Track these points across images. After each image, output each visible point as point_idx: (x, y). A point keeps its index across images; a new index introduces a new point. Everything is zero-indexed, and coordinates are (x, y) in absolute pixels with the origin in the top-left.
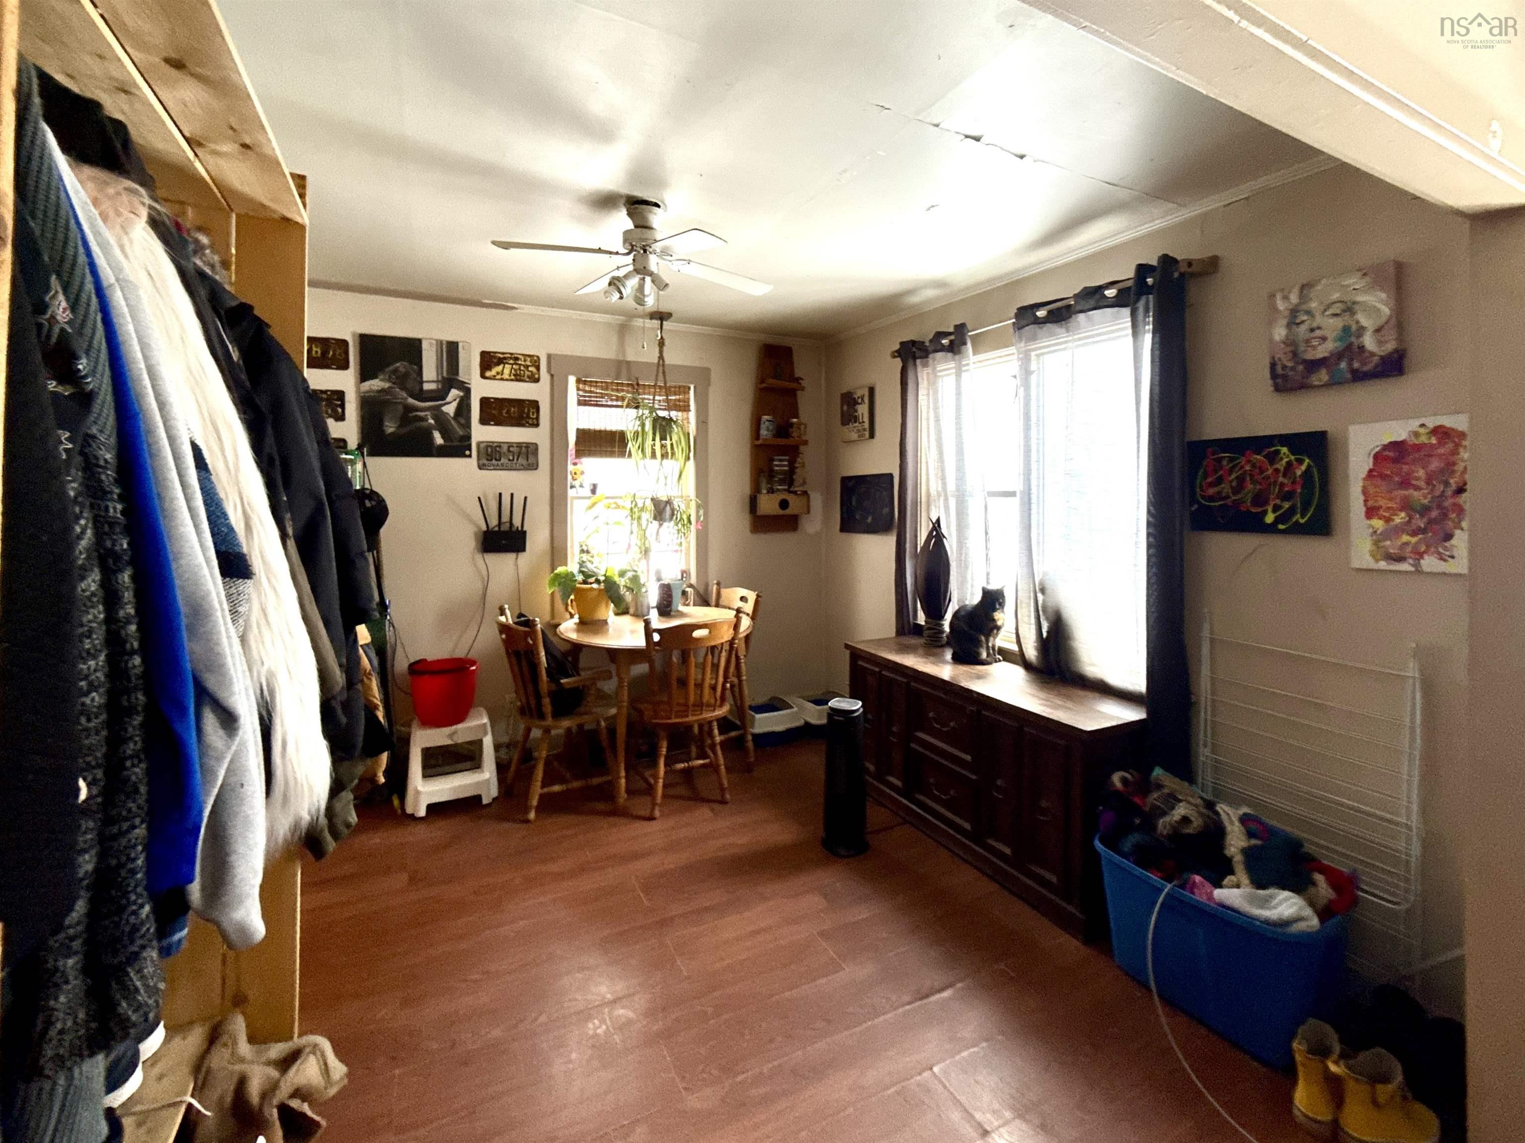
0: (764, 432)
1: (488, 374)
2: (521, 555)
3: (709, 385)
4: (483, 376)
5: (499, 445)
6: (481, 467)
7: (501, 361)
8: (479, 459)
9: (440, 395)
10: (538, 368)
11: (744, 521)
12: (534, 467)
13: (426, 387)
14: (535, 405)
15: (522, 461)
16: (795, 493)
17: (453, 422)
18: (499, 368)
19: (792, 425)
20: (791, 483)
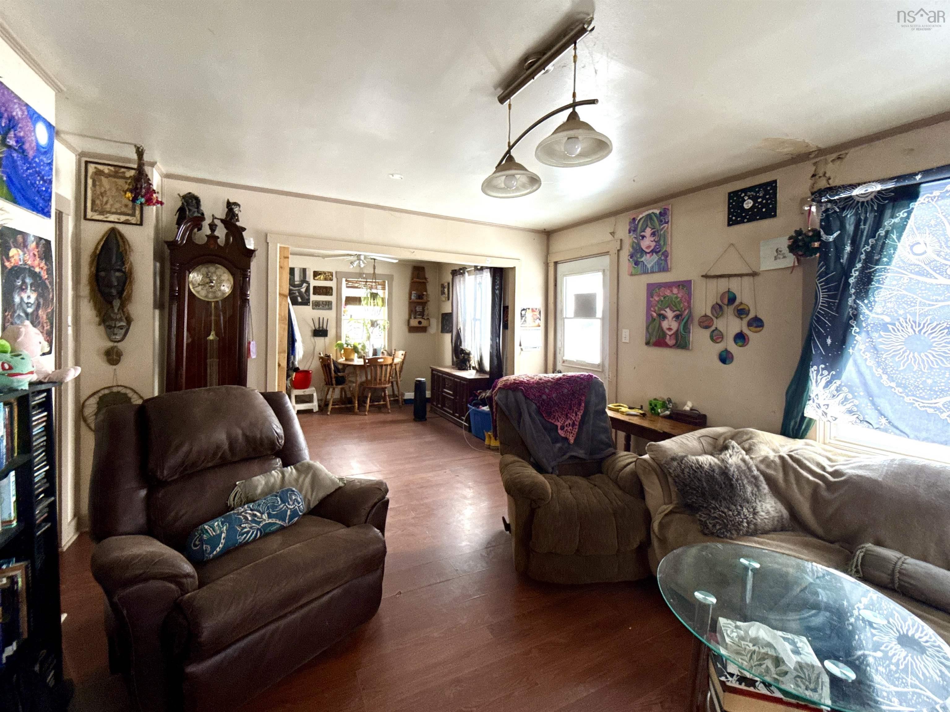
0: (413, 297)
1: (316, 278)
2: (326, 338)
3: (393, 281)
4: (314, 279)
5: (319, 302)
6: (313, 309)
7: (320, 274)
8: (313, 306)
9: (300, 285)
10: (332, 276)
11: (406, 329)
12: (330, 309)
14: (331, 288)
15: (327, 307)
16: (424, 319)
17: (305, 295)
18: (319, 276)
19: (423, 295)
20: (423, 316)
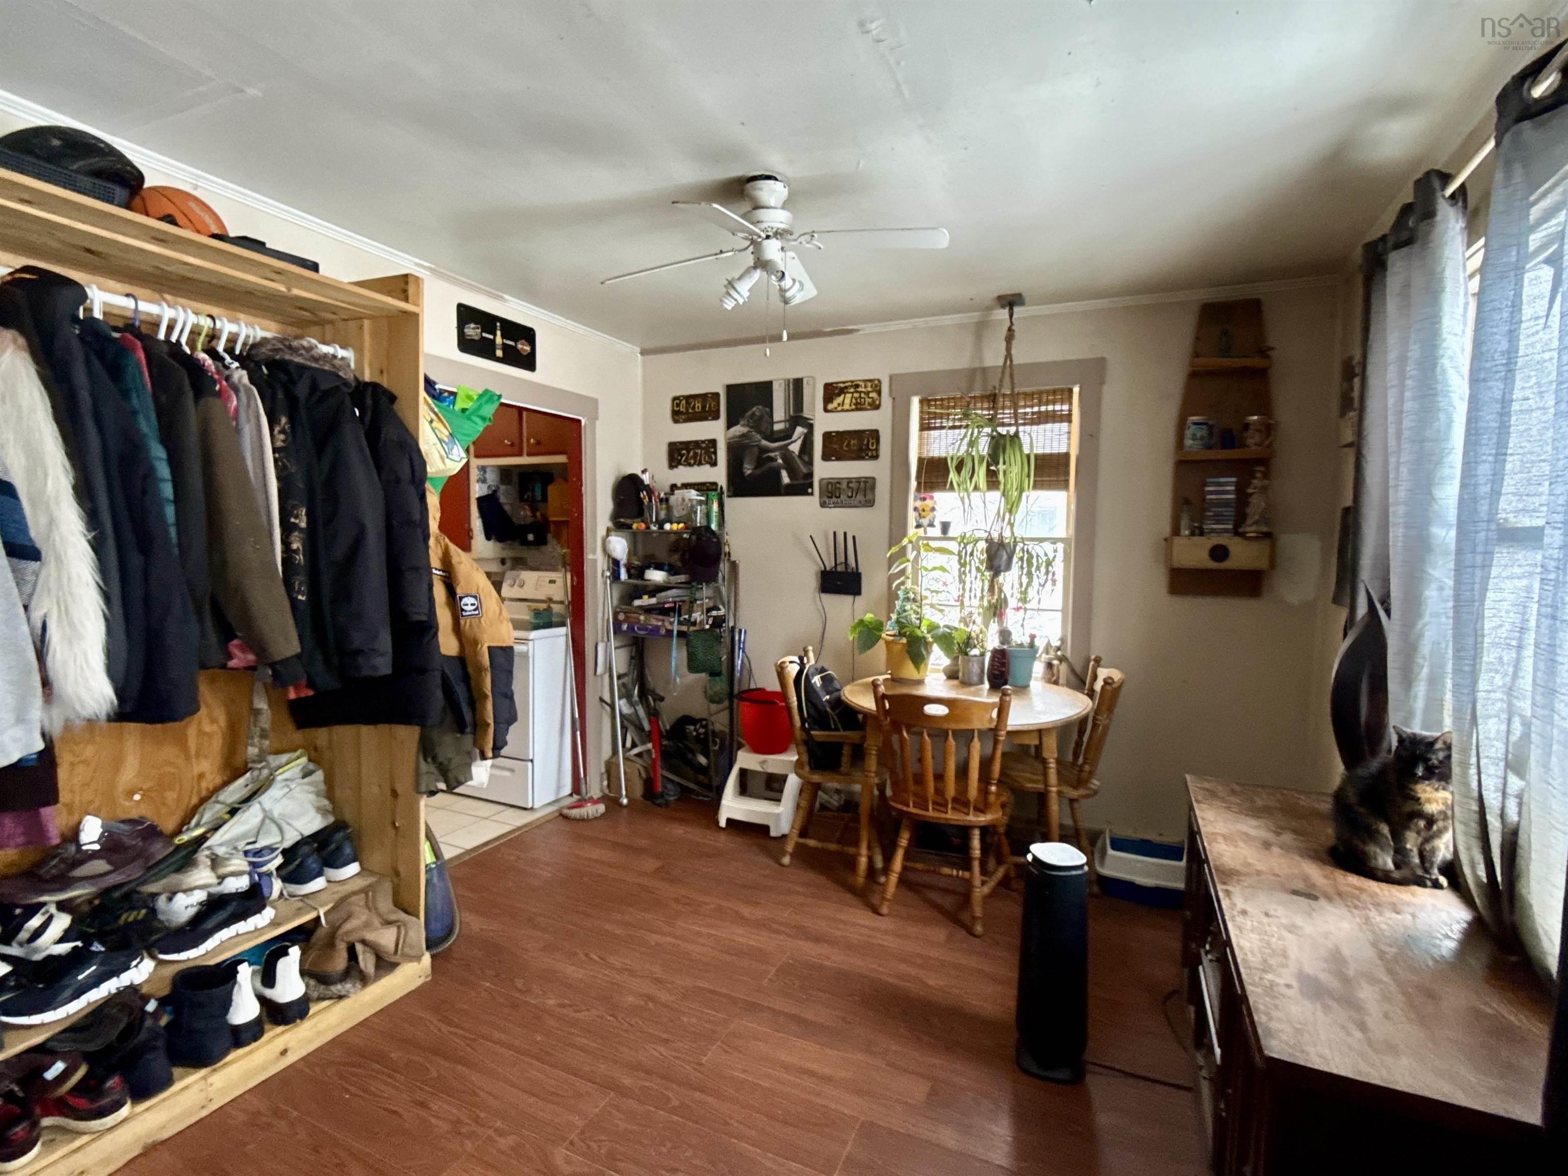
1: (830, 407)
2: (857, 598)
3: (1103, 382)
4: (826, 410)
5: (839, 481)
6: (823, 505)
7: (842, 391)
8: (821, 497)
9: (787, 435)
10: (879, 393)
11: (1155, 578)
12: (870, 503)
13: (777, 427)
14: (875, 434)
15: (860, 497)
17: (797, 460)
18: (839, 400)
19: (1246, 427)
